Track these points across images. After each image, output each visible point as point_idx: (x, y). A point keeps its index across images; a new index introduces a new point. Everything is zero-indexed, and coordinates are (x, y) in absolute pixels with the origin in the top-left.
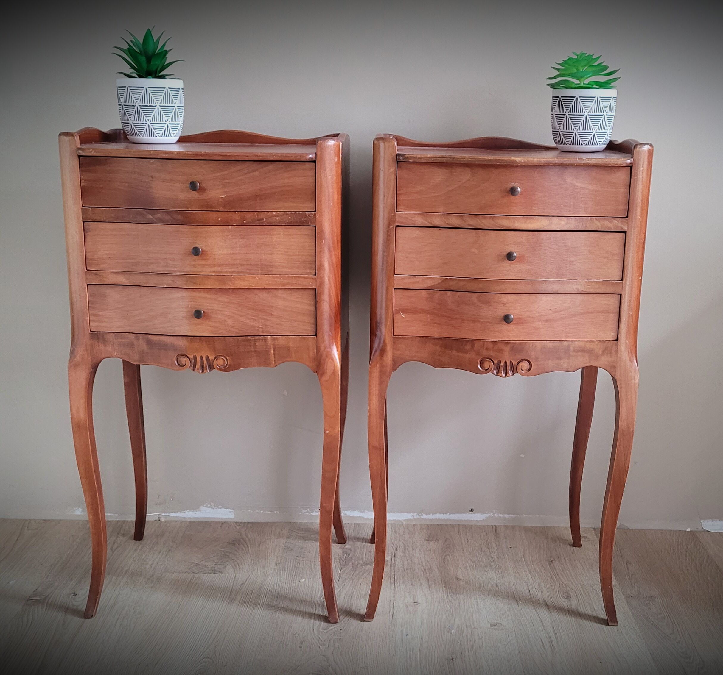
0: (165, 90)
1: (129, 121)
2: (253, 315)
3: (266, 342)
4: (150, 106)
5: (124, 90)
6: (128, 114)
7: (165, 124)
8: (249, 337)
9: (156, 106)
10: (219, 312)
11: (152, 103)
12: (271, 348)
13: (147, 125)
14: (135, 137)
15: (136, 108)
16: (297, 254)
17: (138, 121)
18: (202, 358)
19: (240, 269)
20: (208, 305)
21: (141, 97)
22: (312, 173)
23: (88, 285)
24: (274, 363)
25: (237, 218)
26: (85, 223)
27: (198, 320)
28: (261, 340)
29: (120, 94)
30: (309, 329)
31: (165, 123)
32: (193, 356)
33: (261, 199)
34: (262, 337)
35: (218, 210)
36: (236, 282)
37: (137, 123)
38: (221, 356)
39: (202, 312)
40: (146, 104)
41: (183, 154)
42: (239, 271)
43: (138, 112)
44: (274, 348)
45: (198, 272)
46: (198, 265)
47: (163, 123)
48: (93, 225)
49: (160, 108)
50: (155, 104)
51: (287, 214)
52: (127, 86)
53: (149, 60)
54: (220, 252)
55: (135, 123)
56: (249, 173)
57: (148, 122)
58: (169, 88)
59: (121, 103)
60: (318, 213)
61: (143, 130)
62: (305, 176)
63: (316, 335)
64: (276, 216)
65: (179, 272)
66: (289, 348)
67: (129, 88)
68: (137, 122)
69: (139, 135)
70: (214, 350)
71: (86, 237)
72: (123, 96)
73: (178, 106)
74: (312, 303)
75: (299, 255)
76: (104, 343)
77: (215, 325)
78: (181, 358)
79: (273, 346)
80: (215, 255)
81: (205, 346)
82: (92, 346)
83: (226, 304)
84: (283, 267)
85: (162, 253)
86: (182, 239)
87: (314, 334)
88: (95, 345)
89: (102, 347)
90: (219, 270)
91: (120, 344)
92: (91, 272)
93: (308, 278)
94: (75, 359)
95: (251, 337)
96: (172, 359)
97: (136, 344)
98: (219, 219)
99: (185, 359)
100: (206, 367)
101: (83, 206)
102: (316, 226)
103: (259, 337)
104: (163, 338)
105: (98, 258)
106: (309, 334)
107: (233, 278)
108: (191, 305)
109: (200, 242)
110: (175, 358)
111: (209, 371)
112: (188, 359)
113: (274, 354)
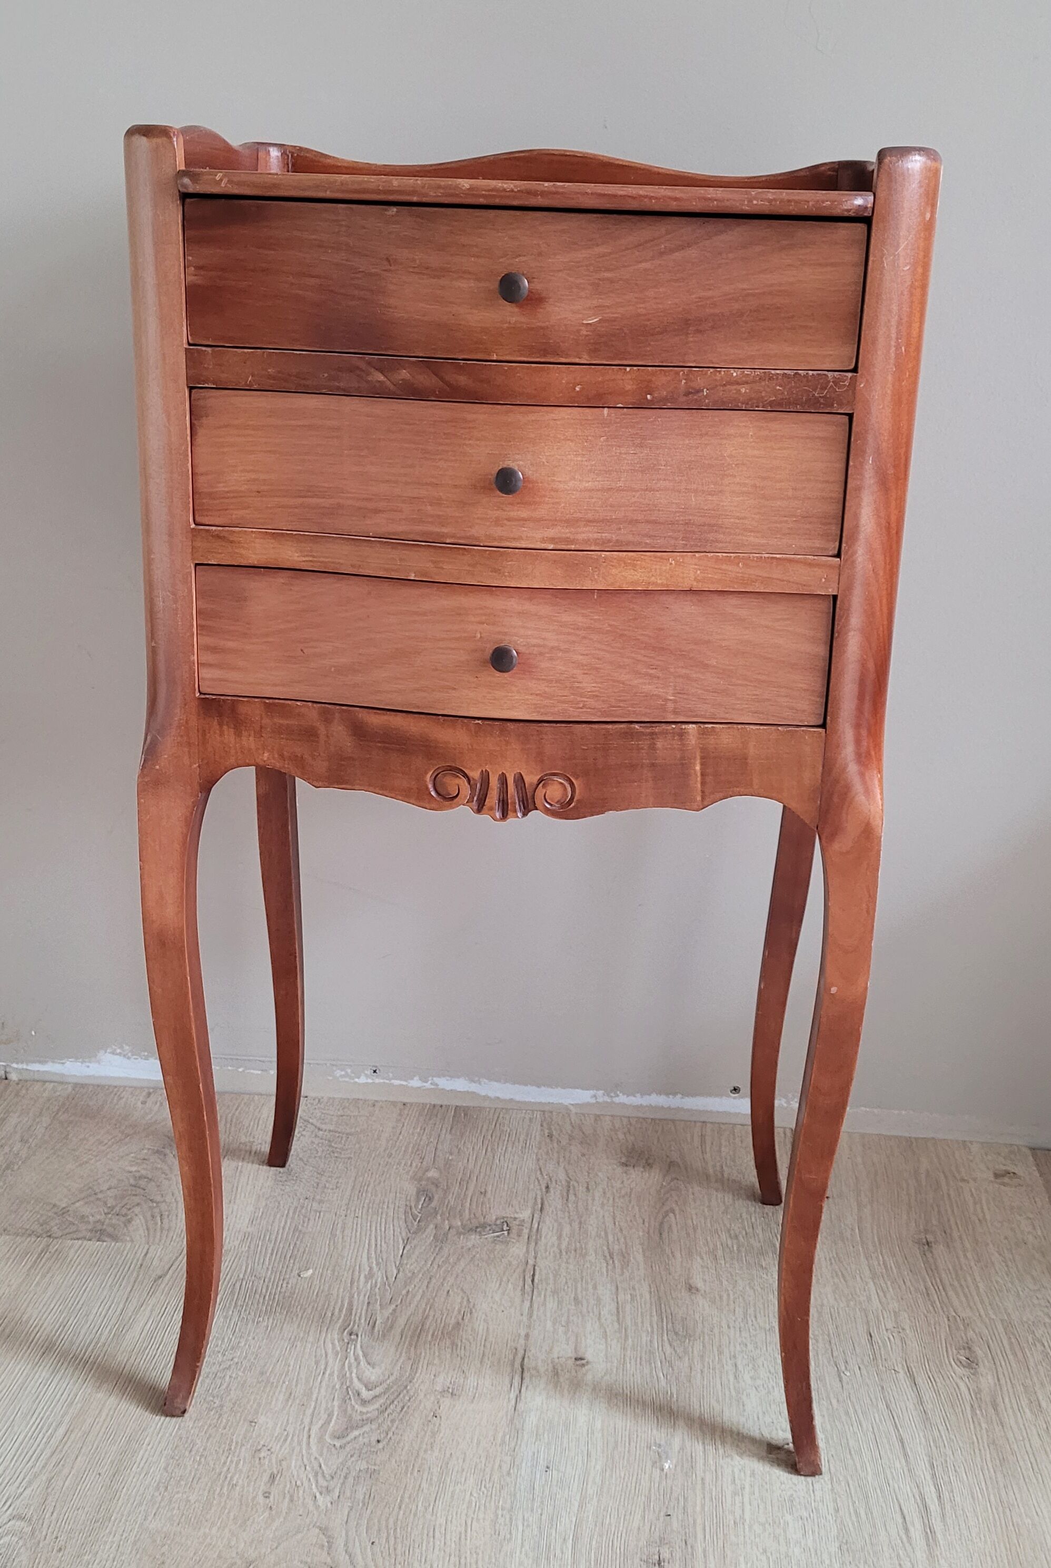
2: (650, 666)
3: (681, 740)
8: (637, 726)
10: (560, 654)
12: (695, 757)
16: (790, 493)
18: (503, 780)
19: (625, 534)
20: (530, 633)
22: (854, 256)
23: (196, 565)
24: (699, 798)
25: (628, 387)
26: (193, 391)
27: (498, 674)
28: (669, 736)
30: (806, 708)
32: (479, 772)
34: (673, 726)
35: (577, 361)
36: (614, 571)
38: (554, 774)
39: (514, 653)
41: (485, 191)
42: (623, 539)
44: (702, 758)
45: (508, 539)
46: (508, 520)
48: (213, 399)
51: (771, 378)
54: (570, 485)
56: (672, 251)
60: (862, 374)
62: (832, 265)
63: (823, 726)
64: (739, 382)
66: (746, 759)
70: (540, 757)
71: (197, 430)
74: (822, 634)
75: (794, 498)
76: (235, 727)
77: (547, 689)
78: (445, 775)
79: (701, 752)
80: (556, 491)
81: (514, 747)
82: (204, 734)
83: (578, 632)
84: (745, 530)
85: (407, 483)
86: (467, 442)
87: (821, 722)
88: (212, 732)
89: (229, 736)
90: (568, 535)
91: (278, 731)
92: (208, 531)
93: (818, 565)
94: (157, 767)
95: (642, 725)
96: (420, 779)
97: (322, 730)
98: (577, 389)
99: (457, 781)
100: (515, 803)
101: (191, 342)
102: (853, 413)
103: (664, 726)
104: (398, 721)
105: (228, 492)
106: (806, 723)
107: (605, 558)
108: (481, 633)
109: (518, 454)
110: (429, 776)
111: (519, 815)
112: (466, 781)
113: (702, 772)
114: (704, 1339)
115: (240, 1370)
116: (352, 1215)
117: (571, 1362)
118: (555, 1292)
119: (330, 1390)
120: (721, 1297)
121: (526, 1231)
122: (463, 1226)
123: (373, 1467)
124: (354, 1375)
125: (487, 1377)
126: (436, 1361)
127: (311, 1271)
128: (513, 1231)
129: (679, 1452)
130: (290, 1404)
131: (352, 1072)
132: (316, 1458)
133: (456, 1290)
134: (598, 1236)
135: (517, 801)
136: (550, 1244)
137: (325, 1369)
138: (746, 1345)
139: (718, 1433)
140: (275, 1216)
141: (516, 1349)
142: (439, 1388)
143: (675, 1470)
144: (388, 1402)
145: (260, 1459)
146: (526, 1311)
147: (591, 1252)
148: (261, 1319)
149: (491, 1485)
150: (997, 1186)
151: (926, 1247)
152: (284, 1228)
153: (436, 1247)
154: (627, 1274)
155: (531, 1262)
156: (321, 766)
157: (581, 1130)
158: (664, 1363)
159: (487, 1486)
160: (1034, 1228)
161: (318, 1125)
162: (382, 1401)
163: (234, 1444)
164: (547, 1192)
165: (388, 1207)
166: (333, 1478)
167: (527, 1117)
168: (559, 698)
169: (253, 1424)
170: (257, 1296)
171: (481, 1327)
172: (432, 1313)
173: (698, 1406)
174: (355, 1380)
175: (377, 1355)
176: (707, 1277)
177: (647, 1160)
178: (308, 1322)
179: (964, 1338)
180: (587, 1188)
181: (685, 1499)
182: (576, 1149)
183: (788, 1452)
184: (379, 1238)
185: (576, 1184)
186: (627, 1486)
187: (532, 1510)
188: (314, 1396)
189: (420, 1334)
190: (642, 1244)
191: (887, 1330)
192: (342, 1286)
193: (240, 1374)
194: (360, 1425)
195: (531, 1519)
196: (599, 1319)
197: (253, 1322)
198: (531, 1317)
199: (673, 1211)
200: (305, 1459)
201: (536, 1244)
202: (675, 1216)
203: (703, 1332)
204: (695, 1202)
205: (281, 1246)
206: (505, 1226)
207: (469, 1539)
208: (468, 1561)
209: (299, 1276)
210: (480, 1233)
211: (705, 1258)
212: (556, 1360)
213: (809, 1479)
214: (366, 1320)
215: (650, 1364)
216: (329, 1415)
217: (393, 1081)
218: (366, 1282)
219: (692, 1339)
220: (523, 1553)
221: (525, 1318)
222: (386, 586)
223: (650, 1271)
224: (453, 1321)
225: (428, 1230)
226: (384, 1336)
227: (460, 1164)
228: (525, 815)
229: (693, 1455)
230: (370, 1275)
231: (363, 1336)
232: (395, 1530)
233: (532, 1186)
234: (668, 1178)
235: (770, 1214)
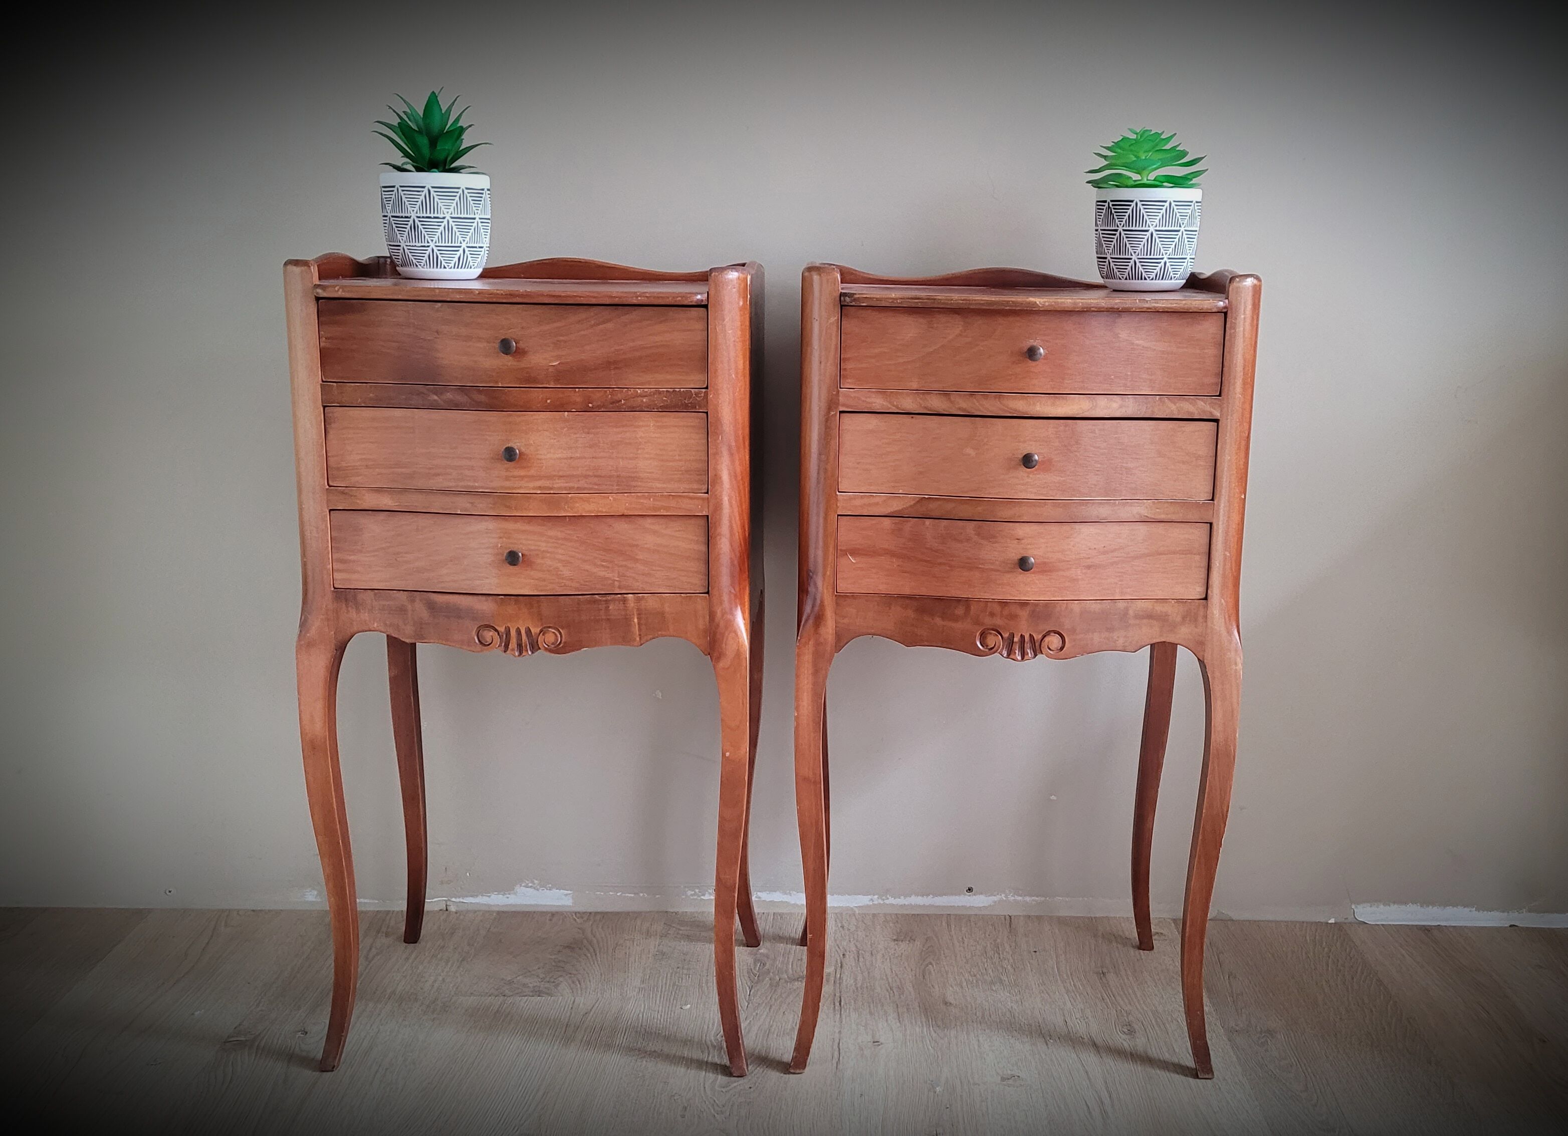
0: (460, 191)
1: (400, 242)
2: (603, 561)
3: (625, 604)
4: (435, 218)
5: (393, 191)
6: (398, 230)
7: (460, 247)
8: (596, 596)
9: (444, 218)
10: (548, 555)
11: (437, 213)
12: (633, 614)
13: (430, 249)
14: (411, 269)
15: (411, 220)
16: (677, 458)
17: (415, 242)
18: (519, 632)
19: (582, 483)
20: (529, 542)
21: (420, 203)
22: (700, 326)
23: (330, 510)
24: (638, 639)
25: (578, 400)
26: (326, 408)
27: (511, 567)
28: (617, 602)
29: (386, 198)
30: (697, 582)
31: (459, 245)
32: (504, 627)
33: (616, 368)
34: (619, 596)
35: (547, 386)
36: (578, 505)
37: (413, 246)
38: (550, 627)
39: (520, 554)
40: (428, 215)
41: (489, 295)
42: (581, 486)
43: (414, 227)
44: (639, 614)
45: (515, 488)
46: (514, 477)
47: (456, 245)
48: (337, 412)
49: (451, 220)
50: (444, 214)
51: (660, 393)
52: (396, 186)
53: (433, 142)
54: (549, 456)
55: (410, 246)
56: (597, 325)
57: (432, 245)
58: (467, 189)
59: (387, 212)
60: (710, 390)
61: (424, 257)
62: (689, 330)
63: (708, 592)
64: (641, 396)
65: (482, 487)
66: (664, 614)
67: (400, 189)
68: (414, 244)
69: (417, 266)
70: (540, 616)
71: (329, 432)
72: (390, 201)
73: (480, 219)
74: (703, 539)
75: (680, 460)
76: (356, 607)
77: (542, 576)
78: (484, 630)
79: (637, 611)
80: (541, 459)
81: (524, 611)
82: (337, 613)
83: (558, 541)
84: (653, 479)
85: (453, 458)
86: (486, 433)
87: (706, 590)
88: (342, 611)
89: (353, 612)
90: (549, 485)
91: (383, 607)
92: (336, 490)
93: (696, 498)
94: (309, 633)
95: (600, 596)
96: (468, 633)
97: (409, 607)
98: (549, 401)
99: (491, 633)
100: (526, 646)
101: (323, 380)
102: (708, 412)
103: (614, 596)
105: (348, 466)
106: (697, 592)
107: (571, 498)
108: (501, 544)
109: (516, 439)
110: (474, 631)
111: (530, 653)
112: (496, 633)
113: (639, 624)
135: (528, 644)
156: (411, 628)
168: (550, 581)
228: (532, 652)
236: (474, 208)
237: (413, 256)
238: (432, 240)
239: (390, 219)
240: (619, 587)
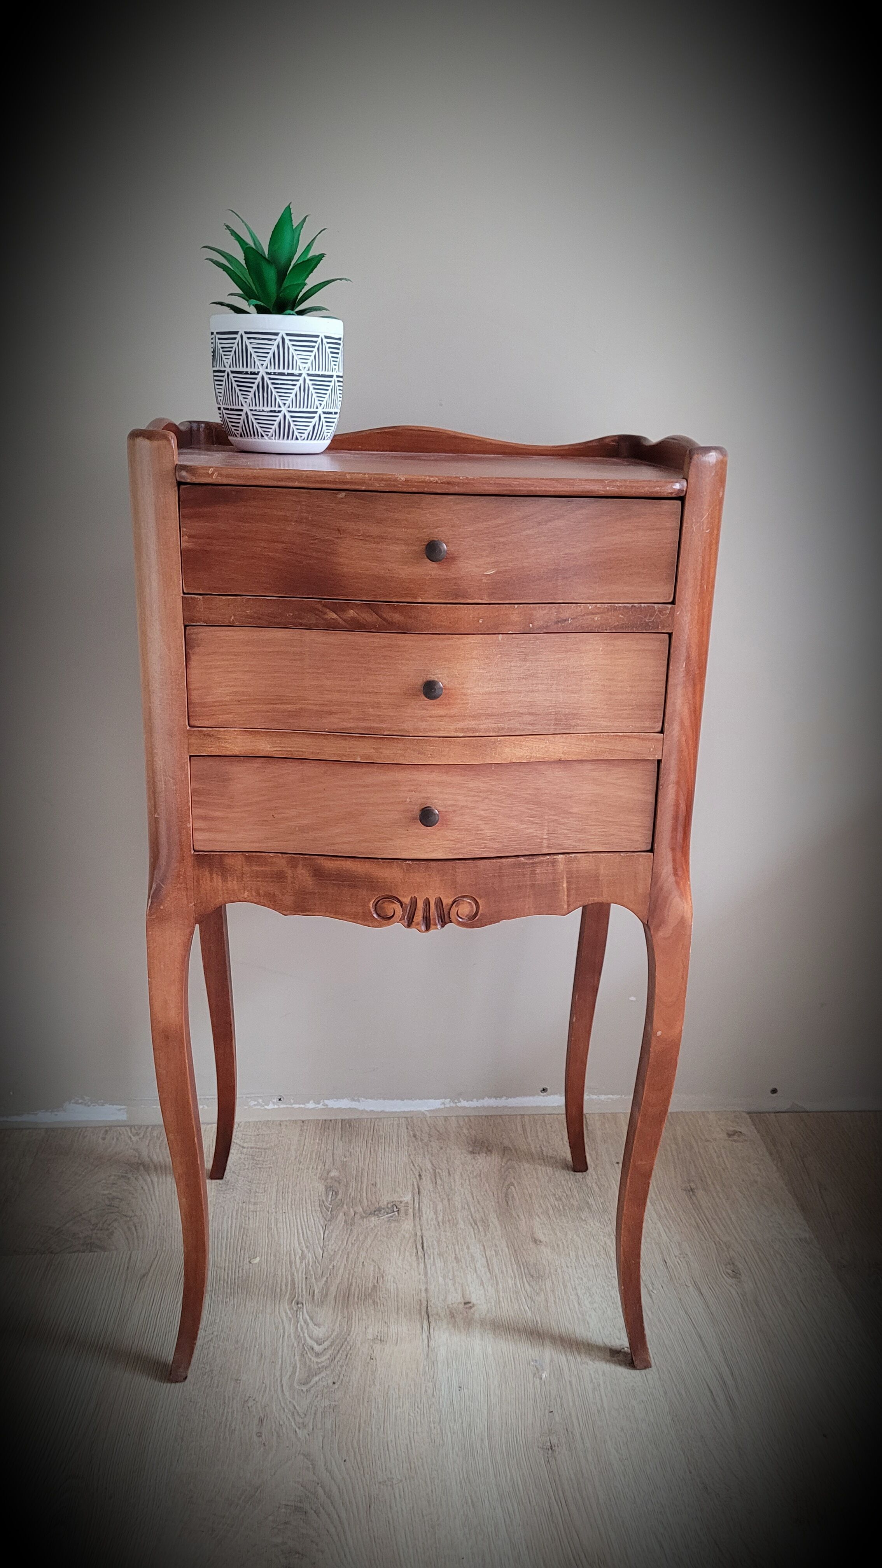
0: (319, 340)
1: (242, 405)
2: (531, 815)
3: (553, 866)
4: (289, 374)
5: (235, 339)
6: (240, 390)
7: (316, 412)
8: (522, 859)
9: (300, 375)
10: (468, 811)
11: (293, 369)
12: (563, 878)
13: (281, 415)
14: (250, 440)
15: (259, 377)
16: (628, 690)
17: (263, 405)
18: (427, 903)
19: (513, 722)
20: (446, 796)
21: (271, 355)
22: (672, 523)
23: (190, 756)
24: (566, 907)
25: (516, 619)
26: (187, 628)
27: (423, 827)
28: (545, 864)
29: (222, 348)
30: (639, 839)
31: (315, 410)
32: (410, 898)
33: (564, 578)
34: (548, 856)
35: (480, 601)
36: (507, 750)
37: (260, 411)
38: (464, 897)
39: (435, 811)
40: (281, 371)
41: (417, 483)
42: (512, 726)
43: (263, 386)
44: (568, 878)
47: (312, 410)
48: (206, 633)
49: (308, 378)
50: (300, 370)
51: (615, 610)
52: (241, 332)
53: (282, 275)
54: (476, 690)
55: (255, 411)
56: (548, 521)
57: (284, 409)
59: (225, 367)
60: (678, 606)
61: (273, 425)
62: (658, 529)
63: (652, 850)
64: (592, 613)
66: (598, 877)
67: (245, 336)
68: (261, 408)
69: (262, 436)
70: (454, 885)
71: (190, 658)
72: (230, 351)
73: (338, 377)
74: (650, 787)
75: (631, 693)
76: (223, 875)
77: (458, 836)
78: (384, 902)
79: (567, 874)
80: (465, 695)
81: (435, 879)
82: (198, 881)
83: (481, 794)
84: (598, 717)
85: (354, 692)
86: (400, 662)
87: (649, 848)
88: (204, 879)
89: (218, 881)
90: (473, 726)
91: (256, 875)
92: (199, 731)
93: (648, 739)
94: (162, 907)
95: (526, 857)
96: (365, 905)
97: (289, 873)
98: (480, 622)
99: (393, 906)
100: (435, 919)
101: (185, 591)
102: (672, 633)
103: (541, 858)
104: (348, 865)
105: (215, 702)
106: (639, 850)
107: (500, 741)
108: (411, 798)
109: (438, 669)
110: (372, 903)
111: (439, 927)
112: (399, 904)
113: (568, 889)
114: (552, 1278)
115: (219, 1340)
116: (281, 1212)
117: (461, 1306)
118: (440, 1255)
119: (290, 1348)
120: (558, 1245)
121: (411, 1211)
122: (365, 1212)
123: (334, 1403)
124: (306, 1335)
125: (404, 1324)
126: (364, 1317)
127: (258, 1259)
128: (402, 1211)
129: (550, 1364)
130: (263, 1362)
131: (263, 1102)
132: (290, 1402)
133: (368, 1261)
134: (463, 1208)
135: (437, 917)
136: (430, 1218)
137: (284, 1332)
138: (582, 1279)
139: (574, 1346)
140: (223, 1218)
141: (421, 1301)
142: (370, 1337)
143: (550, 1377)
144: (335, 1352)
145: (249, 1408)
146: (422, 1272)
147: (461, 1221)
148: (228, 1299)
149: (422, 1405)
150: (730, 1143)
151: (691, 1193)
152: (231, 1227)
153: (347, 1229)
154: (489, 1235)
155: (419, 1234)
156: (289, 900)
157: (435, 1128)
158: (527, 1299)
159: (419, 1406)
160: (760, 1171)
161: (242, 1144)
162: (330, 1352)
163: (227, 1399)
164: (420, 1179)
165: (306, 1203)
166: (306, 1415)
167: (396, 1123)
168: (467, 842)
169: (238, 1381)
170: (222, 1282)
171: (392, 1287)
172: (354, 1281)
173: (557, 1328)
174: (308, 1339)
175: (321, 1317)
176: (545, 1232)
177: (487, 1149)
178: (264, 1298)
179: (728, 1256)
180: (449, 1172)
181: (561, 1398)
182: (435, 1144)
183: (625, 1353)
184: (304, 1227)
185: (440, 1171)
186: (518, 1394)
187: (455, 1421)
188: (280, 1354)
189: (348, 1297)
190: (496, 1211)
191: (676, 1257)
192: (284, 1267)
193: (221, 1343)
194: (318, 1372)
195: (455, 1427)
196: (476, 1271)
197: (223, 1302)
198: (427, 1275)
199: (512, 1184)
200: (283, 1404)
201: (420, 1219)
202: (515, 1188)
203: (550, 1272)
204: (527, 1175)
205: (232, 1241)
206: (395, 1208)
207: (414, 1448)
208: (416, 1464)
209: (250, 1263)
210: (377, 1215)
211: (541, 1217)
212: (451, 1306)
213: (643, 1372)
214: (306, 1291)
215: (518, 1301)
216: (293, 1367)
217: (294, 1106)
218: (301, 1262)
219: (543, 1279)
220: (455, 1453)
221: (423, 1277)
222: (337, 767)
223: (505, 1231)
224: (371, 1285)
225: (339, 1218)
226: (322, 1302)
227: (353, 1163)
228: (443, 926)
229: (560, 1364)
230: (303, 1257)
231: (307, 1304)
232: (359, 1448)
233: (408, 1176)
234: (505, 1160)
235: (581, 1180)
236: (333, 363)
237: (259, 423)
238: (285, 404)
239: (228, 375)
240: (548, 847)
